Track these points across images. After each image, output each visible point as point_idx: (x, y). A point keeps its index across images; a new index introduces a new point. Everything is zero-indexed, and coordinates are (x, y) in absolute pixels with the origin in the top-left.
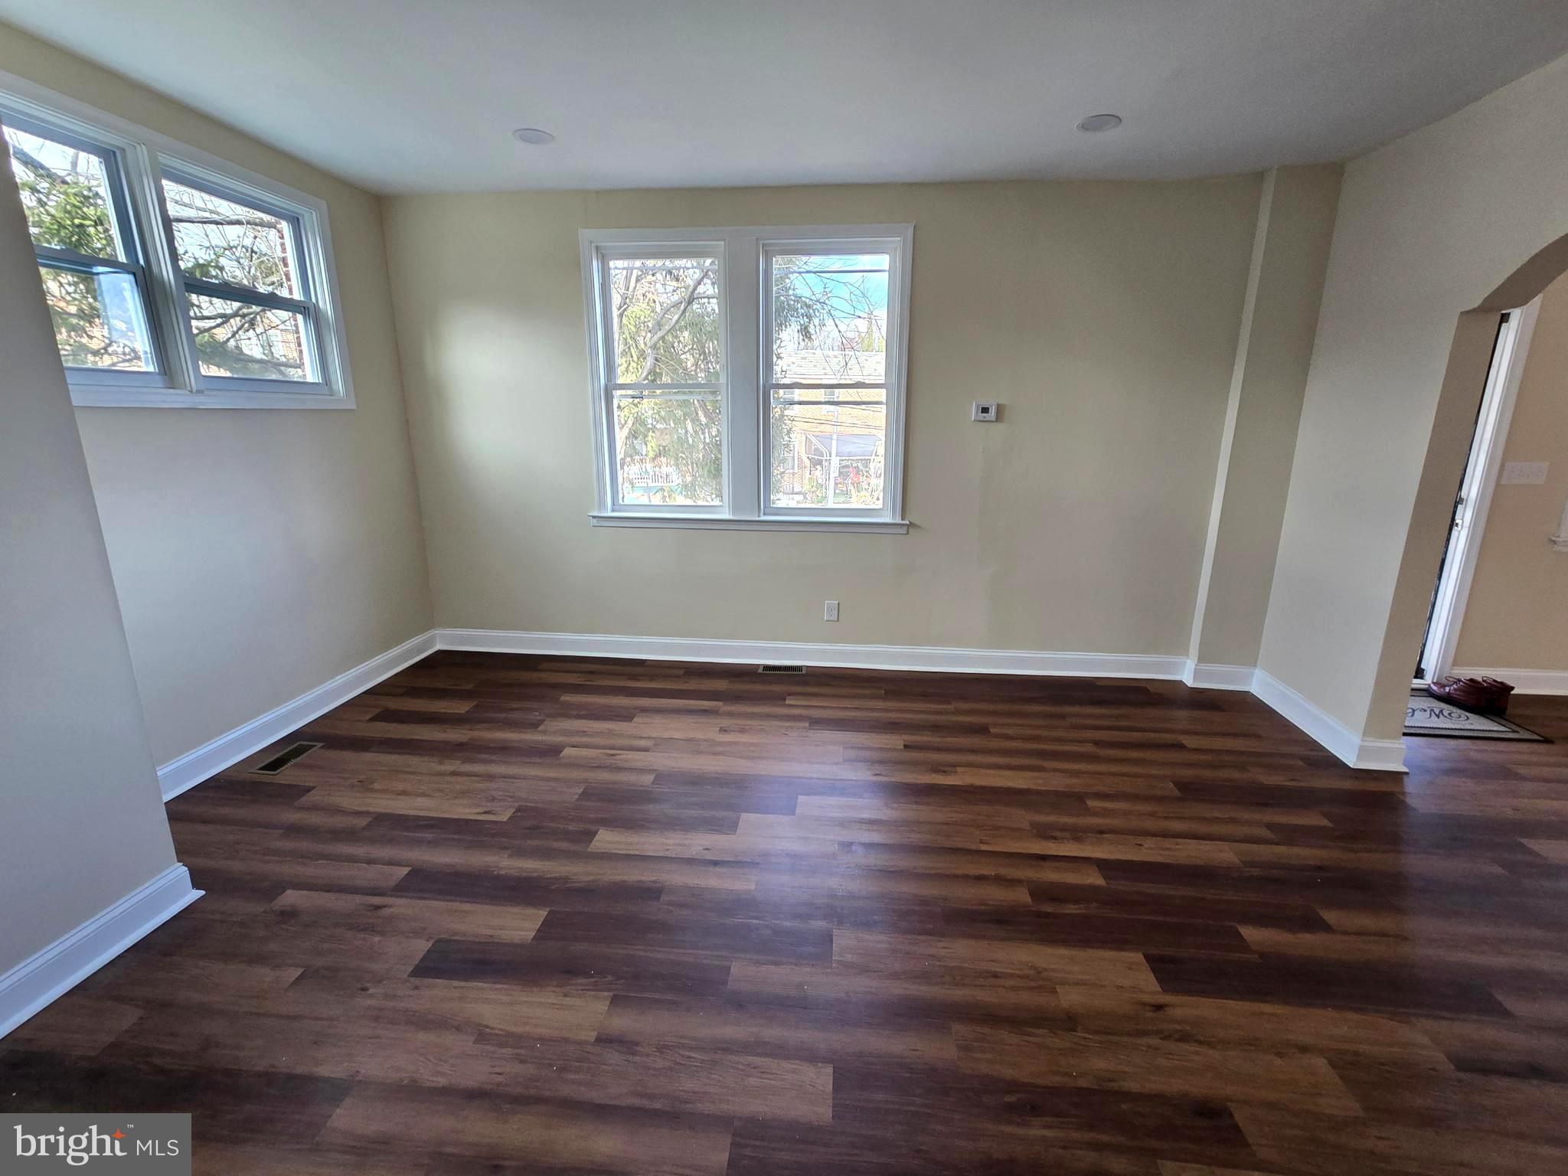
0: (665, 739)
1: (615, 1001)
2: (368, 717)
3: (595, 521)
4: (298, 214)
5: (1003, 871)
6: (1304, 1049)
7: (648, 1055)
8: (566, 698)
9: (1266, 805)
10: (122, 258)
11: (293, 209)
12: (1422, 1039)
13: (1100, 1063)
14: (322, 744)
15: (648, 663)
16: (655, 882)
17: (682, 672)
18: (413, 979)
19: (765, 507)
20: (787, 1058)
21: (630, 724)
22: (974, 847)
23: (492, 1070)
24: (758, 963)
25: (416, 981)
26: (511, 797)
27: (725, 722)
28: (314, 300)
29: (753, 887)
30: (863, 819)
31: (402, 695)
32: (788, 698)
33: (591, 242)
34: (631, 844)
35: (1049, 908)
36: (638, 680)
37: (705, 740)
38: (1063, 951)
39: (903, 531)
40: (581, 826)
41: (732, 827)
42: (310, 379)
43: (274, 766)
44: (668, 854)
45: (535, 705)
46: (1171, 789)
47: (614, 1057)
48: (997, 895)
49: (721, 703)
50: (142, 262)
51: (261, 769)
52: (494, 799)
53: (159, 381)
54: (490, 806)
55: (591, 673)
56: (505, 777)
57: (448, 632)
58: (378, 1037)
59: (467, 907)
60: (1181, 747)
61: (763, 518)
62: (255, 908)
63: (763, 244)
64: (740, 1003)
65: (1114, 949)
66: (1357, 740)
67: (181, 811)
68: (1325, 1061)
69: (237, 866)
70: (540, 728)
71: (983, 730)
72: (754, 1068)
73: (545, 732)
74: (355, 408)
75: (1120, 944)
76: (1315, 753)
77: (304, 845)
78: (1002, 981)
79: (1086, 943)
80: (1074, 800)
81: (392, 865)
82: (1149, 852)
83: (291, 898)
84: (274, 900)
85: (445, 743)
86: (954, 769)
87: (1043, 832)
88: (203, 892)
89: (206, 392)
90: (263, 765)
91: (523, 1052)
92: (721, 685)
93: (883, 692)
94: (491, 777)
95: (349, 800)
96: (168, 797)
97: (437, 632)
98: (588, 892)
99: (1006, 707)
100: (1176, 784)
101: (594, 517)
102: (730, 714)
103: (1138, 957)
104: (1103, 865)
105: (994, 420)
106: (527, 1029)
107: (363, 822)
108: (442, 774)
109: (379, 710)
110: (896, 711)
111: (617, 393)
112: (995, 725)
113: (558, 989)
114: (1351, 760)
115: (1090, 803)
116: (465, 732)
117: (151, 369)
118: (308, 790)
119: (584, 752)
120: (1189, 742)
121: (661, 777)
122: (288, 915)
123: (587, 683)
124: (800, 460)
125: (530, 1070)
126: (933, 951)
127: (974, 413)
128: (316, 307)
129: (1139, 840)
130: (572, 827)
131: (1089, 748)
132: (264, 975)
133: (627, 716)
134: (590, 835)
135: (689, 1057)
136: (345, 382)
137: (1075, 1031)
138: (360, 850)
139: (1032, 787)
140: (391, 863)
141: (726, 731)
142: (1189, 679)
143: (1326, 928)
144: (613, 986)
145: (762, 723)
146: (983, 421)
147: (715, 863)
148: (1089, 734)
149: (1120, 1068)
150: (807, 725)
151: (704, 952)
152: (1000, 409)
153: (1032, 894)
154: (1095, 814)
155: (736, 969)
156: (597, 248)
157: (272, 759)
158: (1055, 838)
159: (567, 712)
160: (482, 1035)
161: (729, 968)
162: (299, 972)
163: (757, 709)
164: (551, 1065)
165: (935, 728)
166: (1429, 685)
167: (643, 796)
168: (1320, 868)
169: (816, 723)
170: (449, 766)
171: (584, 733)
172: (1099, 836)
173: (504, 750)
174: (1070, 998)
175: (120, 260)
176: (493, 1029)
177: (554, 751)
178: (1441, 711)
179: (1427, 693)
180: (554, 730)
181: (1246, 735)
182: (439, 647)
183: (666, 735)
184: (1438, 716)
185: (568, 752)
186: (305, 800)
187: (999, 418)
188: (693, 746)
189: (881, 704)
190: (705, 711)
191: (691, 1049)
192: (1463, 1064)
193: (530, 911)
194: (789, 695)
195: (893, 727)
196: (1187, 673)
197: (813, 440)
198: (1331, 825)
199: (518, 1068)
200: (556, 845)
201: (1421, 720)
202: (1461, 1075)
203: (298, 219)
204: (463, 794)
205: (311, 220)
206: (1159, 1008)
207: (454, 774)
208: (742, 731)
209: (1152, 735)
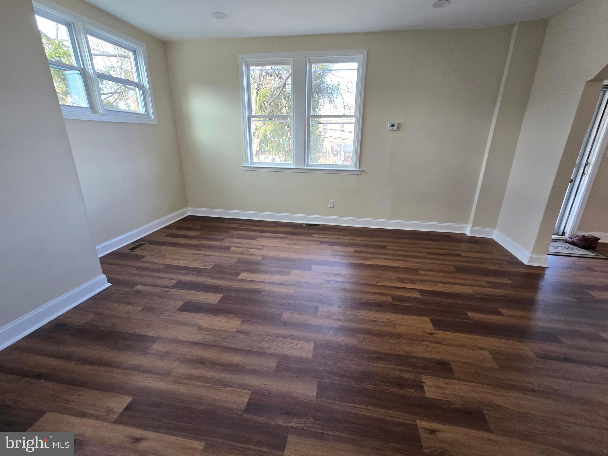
0: (267, 246)
1: (243, 321)
2: (165, 235)
3: (244, 168)
4: (135, 49)
5: (383, 291)
6: (482, 349)
7: (253, 336)
8: (233, 232)
9: (488, 276)
10: (75, 64)
11: (134, 47)
12: (527, 348)
13: (408, 348)
14: (149, 243)
15: (263, 221)
16: (260, 289)
17: (275, 225)
18: (177, 312)
19: (307, 164)
20: (299, 340)
21: (255, 241)
22: (374, 284)
23: (202, 337)
24: (292, 313)
25: (179, 312)
26: (212, 261)
27: (290, 241)
28: (142, 83)
29: (293, 292)
30: (335, 273)
31: (176, 229)
32: (313, 234)
33: (243, 59)
34: (252, 277)
35: (398, 303)
36: (259, 227)
37: (282, 247)
38: (401, 316)
39: (359, 173)
40: (236, 271)
41: (288, 274)
42: (141, 112)
43: (133, 249)
44: (265, 281)
45: (222, 234)
46: (453, 269)
47: (242, 336)
48: (381, 298)
49: (288, 235)
50: (82, 66)
51: (128, 250)
52: (206, 262)
53: (89, 111)
54: (205, 264)
55: (242, 224)
56: (210, 256)
57: (192, 209)
58: (166, 327)
59: (196, 293)
60: (459, 255)
61: (306, 168)
62: (128, 290)
63: (308, 59)
64: (285, 324)
65: (419, 316)
66: (529, 254)
67: (104, 261)
68: (488, 352)
69: (121, 277)
70: (223, 241)
71: (384, 247)
72: (288, 342)
73: (225, 242)
74: (157, 124)
75: (422, 315)
76: (512, 260)
77: (143, 273)
78: (376, 323)
79: (409, 314)
80: (415, 271)
81: (172, 280)
82: (440, 288)
83: (139, 287)
84: (134, 287)
85: (191, 244)
86: (371, 259)
87: (400, 280)
88: (111, 284)
89: (106, 115)
90: (129, 248)
91: (212, 333)
92: (289, 229)
93: (349, 234)
94: (205, 255)
95: (158, 260)
96: (100, 256)
97: (188, 209)
98: (237, 290)
99: (395, 240)
100: (454, 267)
101: (244, 167)
102: (291, 239)
103: (428, 319)
104: (420, 291)
105: (396, 129)
106: (214, 327)
107: (163, 267)
108: (189, 254)
109: (168, 233)
110: (352, 240)
111: (253, 119)
112: (389, 246)
113: (225, 317)
114: (526, 262)
115: (420, 272)
116: (197, 241)
117: (87, 106)
118: (144, 257)
119: (238, 249)
120: (463, 254)
121: (264, 258)
122: (139, 292)
123: (241, 227)
124: (329, 153)
125: (214, 338)
126: (354, 313)
127: (388, 127)
128: (143, 85)
129: (437, 284)
130: (232, 271)
131: (424, 255)
132: (130, 308)
133: (254, 238)
134: (239, 274)
135: (266, 338)
136: (154, 113)
137: (400, 339)
138: (161, 275)
139: (399, 266)
140: (171, 279)
141: (289, 244)
142: (468, 233)
143: (501, 314)
144: (243, 317)
145: (303, 242)
146: (392, 130)
147: (281, 284)
148: (425, 250)
149: (414, 350)
150: (319, 243)
151: (273, 309)
152: (399, 125)
153: (392, 299)
154: (422, 275)
155: (284, 315)
156: (245, 61)
157: (132, 247)
158: (405, 282)
159: (233, 236)
160: (200, 328)
161: (282, 315)
162: (141, 308)
163: (301, 238)
164: (221, 337)
165: (367, 246)
166: (566, 238)
167: (258, 263)
168: (503, 296)
169: (322, 243)
170: (192, 251)
171: (239, 243)
172: (422, 282)
173: (210, 247)
174: (400, 329)
175: (74, 65)
176: (203, 326)
177: (227, 248)
178: (569, 248)
179: (566, 241)
180: (227, 242)
181: (488, 253)
182: (189, 214)
183: (267, 244)
184: (567, 249)
185: (233, 249)
186: (144, 259)
187: (398, 129)
188: (277, 248)
189: (348, 238)
190: (282, 237)
191: (267, 336)
192: (539, 356)
193: (218, 295)
194: (314, 233)
195: (351, 245)
196: (468, 231)
197: (335, 146)
198: (512, 283)
199: (210, 337)
200: (227, 276)
201: (560, 250)
202: (538, 359)
203: (135, 51)
204: (196, 260)
205: (140, 51)
206: (432, 334)
207: (193, 254)
208: (295, 244)
209: (450, 251)
